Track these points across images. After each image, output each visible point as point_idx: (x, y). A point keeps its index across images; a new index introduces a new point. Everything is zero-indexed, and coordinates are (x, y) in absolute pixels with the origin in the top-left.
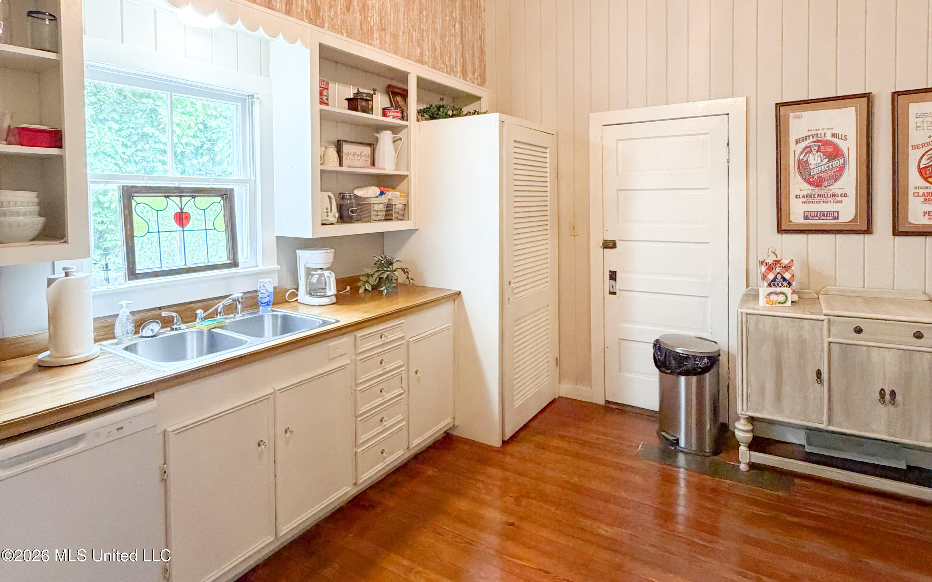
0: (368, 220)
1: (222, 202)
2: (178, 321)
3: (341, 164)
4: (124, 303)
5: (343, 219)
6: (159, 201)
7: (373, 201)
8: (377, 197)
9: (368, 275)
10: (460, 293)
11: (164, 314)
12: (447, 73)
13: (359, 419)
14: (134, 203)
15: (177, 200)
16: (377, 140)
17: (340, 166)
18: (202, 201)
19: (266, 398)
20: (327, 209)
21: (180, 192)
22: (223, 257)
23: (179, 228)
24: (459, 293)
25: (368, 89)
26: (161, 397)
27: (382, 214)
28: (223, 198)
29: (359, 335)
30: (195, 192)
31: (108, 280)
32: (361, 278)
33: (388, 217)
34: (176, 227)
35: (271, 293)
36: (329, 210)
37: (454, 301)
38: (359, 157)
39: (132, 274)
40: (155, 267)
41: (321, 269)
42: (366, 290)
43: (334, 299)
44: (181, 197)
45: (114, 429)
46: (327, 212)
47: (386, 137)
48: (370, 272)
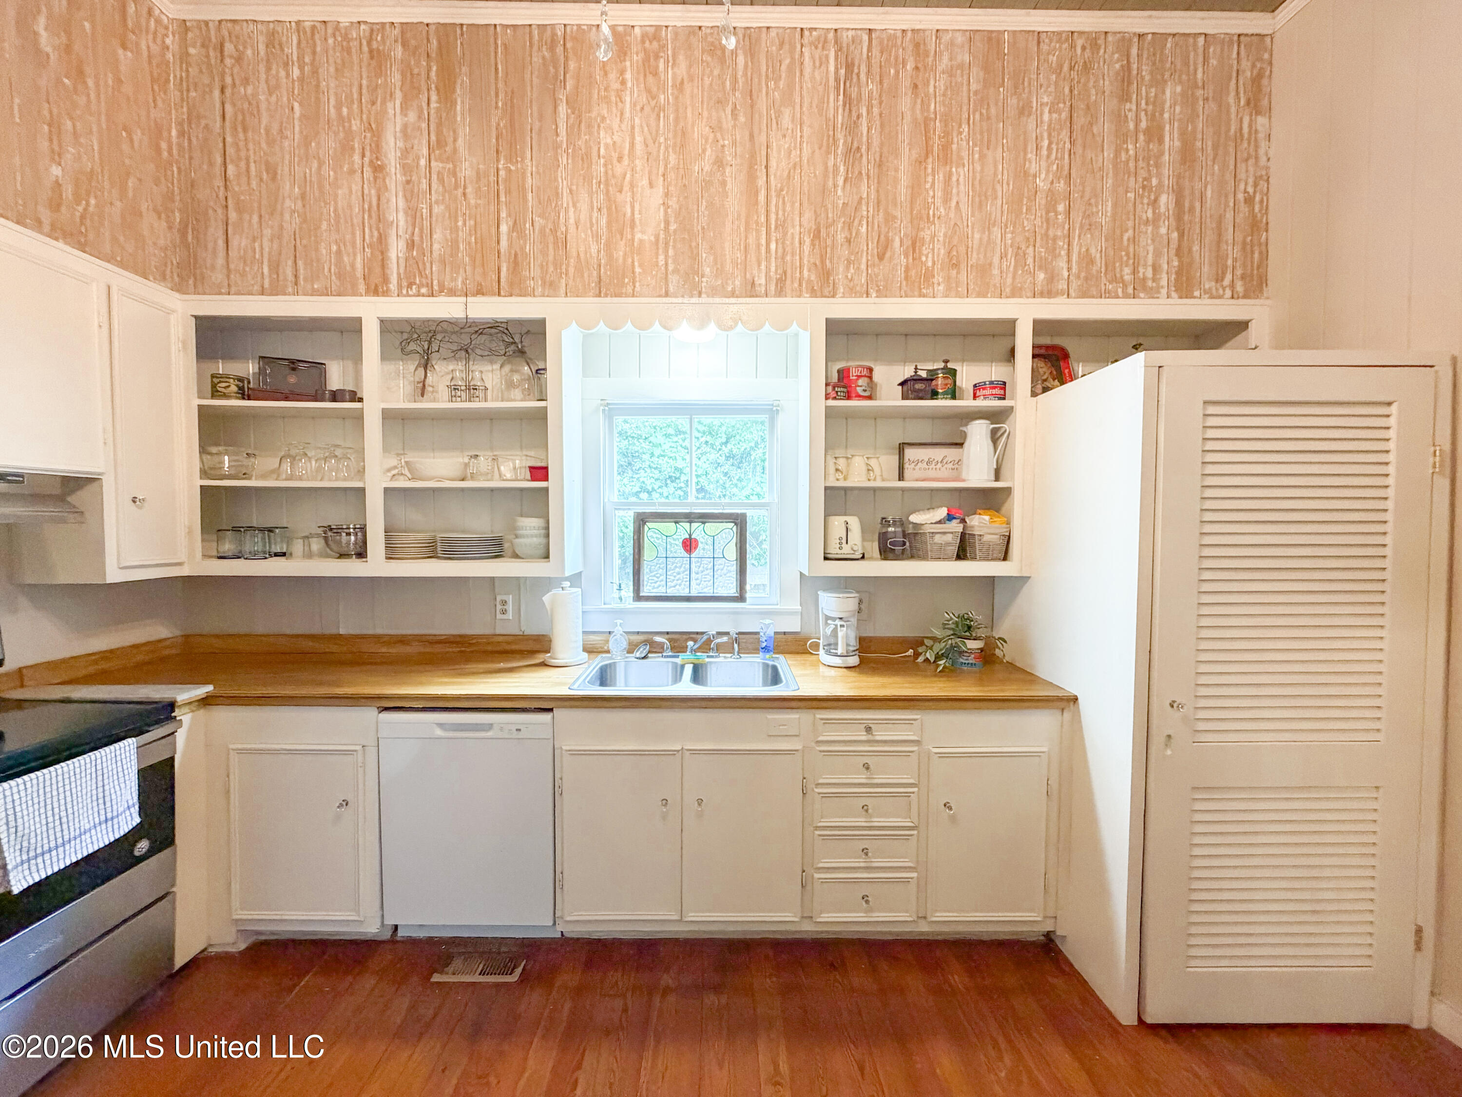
0: (924, 558)
1: (735, 529)
2: (667, 648)
3: (901, 477)
4: (619, 621)
5: (887, 552)
6: (669, 527)
7: (928, 529)
8: (940, 522)
9: (935, 639)
10: (1077, 699)
11: (658, 639)
12: (1126, 296)
13: (817, 833)
14: (646, 528)
15: (687, 525)
16: (964, 435)
17: (900, 480)
18: (712, 527)
19: (673, 753)
20: (841, 539)
21: (690, 518)
22: (733, 591)
23: (687, 555)
24: (1075, 699)
25: (934, 361)
26: (560, 714)
27: (953, 549)
28: (736, 524)
29: (818, 716)
30: (704, 518)
31: (621, 599)
32: (926, 641)
33: (962, 554)
34: (682, 552)
35: (770, 637)
36: (844, 541)
37: (1063, 710)
38: (939, 465)
39: (638, 597)
40: (661, 591)
41: (841, 619)
42: (927, 660)
43: (854, 661)
44: (690, 522)
45: (514, 728)
46: (840, 543)
47: (978, 431)
48: (938, 633)
